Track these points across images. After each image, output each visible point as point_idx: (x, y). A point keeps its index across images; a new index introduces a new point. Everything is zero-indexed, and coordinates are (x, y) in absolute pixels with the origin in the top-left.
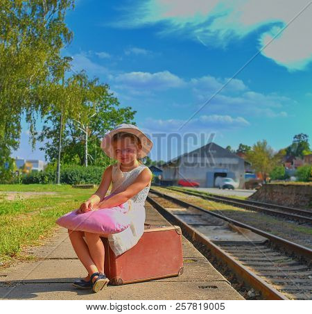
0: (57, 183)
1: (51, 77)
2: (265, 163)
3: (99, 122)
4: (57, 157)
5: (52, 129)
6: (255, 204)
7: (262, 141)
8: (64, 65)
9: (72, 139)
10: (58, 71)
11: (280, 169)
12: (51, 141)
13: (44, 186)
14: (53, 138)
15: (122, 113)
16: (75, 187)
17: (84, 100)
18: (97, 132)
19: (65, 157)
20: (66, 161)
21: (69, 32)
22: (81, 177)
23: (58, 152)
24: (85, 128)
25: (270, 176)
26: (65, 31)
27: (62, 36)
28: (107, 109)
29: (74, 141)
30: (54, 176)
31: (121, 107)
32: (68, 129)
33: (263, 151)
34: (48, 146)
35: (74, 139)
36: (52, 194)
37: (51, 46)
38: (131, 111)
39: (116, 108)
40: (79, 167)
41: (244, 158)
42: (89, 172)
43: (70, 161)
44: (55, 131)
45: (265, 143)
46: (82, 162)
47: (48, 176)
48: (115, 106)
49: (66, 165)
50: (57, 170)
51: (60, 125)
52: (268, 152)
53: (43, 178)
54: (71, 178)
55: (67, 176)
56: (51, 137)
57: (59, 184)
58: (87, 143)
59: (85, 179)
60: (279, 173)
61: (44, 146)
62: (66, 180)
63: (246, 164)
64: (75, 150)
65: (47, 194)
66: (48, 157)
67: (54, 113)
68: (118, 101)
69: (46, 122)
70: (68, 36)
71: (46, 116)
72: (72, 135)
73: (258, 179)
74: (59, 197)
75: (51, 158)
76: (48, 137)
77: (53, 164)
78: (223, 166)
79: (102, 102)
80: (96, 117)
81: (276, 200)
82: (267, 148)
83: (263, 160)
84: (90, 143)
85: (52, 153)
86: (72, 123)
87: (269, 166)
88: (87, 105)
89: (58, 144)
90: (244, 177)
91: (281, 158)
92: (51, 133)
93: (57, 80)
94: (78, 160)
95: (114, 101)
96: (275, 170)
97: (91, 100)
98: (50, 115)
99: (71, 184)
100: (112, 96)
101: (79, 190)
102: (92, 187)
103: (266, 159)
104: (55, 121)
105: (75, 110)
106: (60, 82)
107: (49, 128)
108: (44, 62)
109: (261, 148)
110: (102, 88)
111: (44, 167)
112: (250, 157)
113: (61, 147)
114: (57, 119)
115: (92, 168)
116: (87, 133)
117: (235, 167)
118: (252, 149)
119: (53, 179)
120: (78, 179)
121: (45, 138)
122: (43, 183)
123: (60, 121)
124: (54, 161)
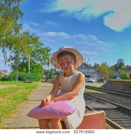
0: (16, 80)
1: (14, 33)
2: (106, 71)
3: (35, 53)
4: (16, 69)
5: (14, 57)
6: (105, 89)
7: (104, 62)
8: (20, 27)
9: (23, 61)
10: (17, 30)
11: (113, 74)
12: (13, 62)
13: (10, 82)
14: (14, 60)
15: (45, 49)
16: (24, 82)
17: (28, 44)
18: (34, 58)
19: (19, 69)
20: (20, 71)
21: (22, 13)
22: (27, 78)
23: (17, 67)
24: (29, 56)
25: (108, 77)
26: (20, 12)
27: (19, 15)
28: (38, 48)
29: (24, 62)
30: (15, 77)
31: (44, 47)
32: (21, 56)
33: (105, 66)
34: (12, 64)
35: (24, 61)
36: (14, 86)
37: (14, 19)
38: (49, 48)
39: (43, 47)
40: (26, 73)
41: (97, 69)
42: (30, 76)
43: (22, 70)
44: (15, 58)
45: (106, 63)
46: (27, 71)
47: (12, 77)
48: (42, 46)
49: (20, 72)
50: (16, 75)
51: (17, 55)
52: (107, 67)
53: (10, 78)
54: (22, 78)
55: (20, 77)
56: (13, 60)
57: (17, 81)
58: (29, 63)
59: (28, 79)
60: (112, 76)
61: (10, 64)
62: (20, 79)
63: (98, 72)
64: (24, 66)
65: (12, 86)
66: (12, 69)
67: (15, 49)
68: (43, 44)
69: (11, 53)
70: (22, 15)
71: (11, 51)
72: (23, 59)
73: (103, 78)
74: (18, 87)
75: (13, 69)
76: (12, 60)
77: (14, 72)
78: (88, 73)
79: (36, 45)
80: (33, 51)
81: (114, 87)
82: (107, 65)
83: (105, 70)
84: (31, 63)
85: (14, 67)
86: (23, 54)
87: (108, 73)
88: (30, 46)
89: (16, 63)
90: (97, 77)
91: (113, 69)
92: (13, 58)
93: (16, 34)
94: (25, 70)
95: (42, 44)
96: (110, 74)
97: (31, 43)
98: (13, 50)
99: (22, 81)
100: (40, 42)
101: (26, 84)
102: (32, 82)
103: (106, 70)
104: (15, 53)
105: (25, 48)
106: (18, 35)
107: (12, 56)
108: (11, 26)
109: (104, 65)
110: (36, 38)
111: (10, 73)
112: (100, 69)
113: (18, 64)
114: (16, 52)
115: (32, 74)
116: (29, 58)
117: (93, 73)
118: (100, 65)
119: (14, 79)
120: (25, 78)
121: (11, 61)
122: (10, 81)
123: (17, 53)
124: (15, 71)
